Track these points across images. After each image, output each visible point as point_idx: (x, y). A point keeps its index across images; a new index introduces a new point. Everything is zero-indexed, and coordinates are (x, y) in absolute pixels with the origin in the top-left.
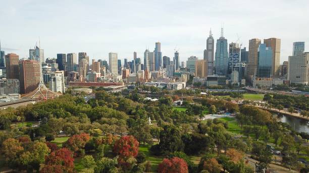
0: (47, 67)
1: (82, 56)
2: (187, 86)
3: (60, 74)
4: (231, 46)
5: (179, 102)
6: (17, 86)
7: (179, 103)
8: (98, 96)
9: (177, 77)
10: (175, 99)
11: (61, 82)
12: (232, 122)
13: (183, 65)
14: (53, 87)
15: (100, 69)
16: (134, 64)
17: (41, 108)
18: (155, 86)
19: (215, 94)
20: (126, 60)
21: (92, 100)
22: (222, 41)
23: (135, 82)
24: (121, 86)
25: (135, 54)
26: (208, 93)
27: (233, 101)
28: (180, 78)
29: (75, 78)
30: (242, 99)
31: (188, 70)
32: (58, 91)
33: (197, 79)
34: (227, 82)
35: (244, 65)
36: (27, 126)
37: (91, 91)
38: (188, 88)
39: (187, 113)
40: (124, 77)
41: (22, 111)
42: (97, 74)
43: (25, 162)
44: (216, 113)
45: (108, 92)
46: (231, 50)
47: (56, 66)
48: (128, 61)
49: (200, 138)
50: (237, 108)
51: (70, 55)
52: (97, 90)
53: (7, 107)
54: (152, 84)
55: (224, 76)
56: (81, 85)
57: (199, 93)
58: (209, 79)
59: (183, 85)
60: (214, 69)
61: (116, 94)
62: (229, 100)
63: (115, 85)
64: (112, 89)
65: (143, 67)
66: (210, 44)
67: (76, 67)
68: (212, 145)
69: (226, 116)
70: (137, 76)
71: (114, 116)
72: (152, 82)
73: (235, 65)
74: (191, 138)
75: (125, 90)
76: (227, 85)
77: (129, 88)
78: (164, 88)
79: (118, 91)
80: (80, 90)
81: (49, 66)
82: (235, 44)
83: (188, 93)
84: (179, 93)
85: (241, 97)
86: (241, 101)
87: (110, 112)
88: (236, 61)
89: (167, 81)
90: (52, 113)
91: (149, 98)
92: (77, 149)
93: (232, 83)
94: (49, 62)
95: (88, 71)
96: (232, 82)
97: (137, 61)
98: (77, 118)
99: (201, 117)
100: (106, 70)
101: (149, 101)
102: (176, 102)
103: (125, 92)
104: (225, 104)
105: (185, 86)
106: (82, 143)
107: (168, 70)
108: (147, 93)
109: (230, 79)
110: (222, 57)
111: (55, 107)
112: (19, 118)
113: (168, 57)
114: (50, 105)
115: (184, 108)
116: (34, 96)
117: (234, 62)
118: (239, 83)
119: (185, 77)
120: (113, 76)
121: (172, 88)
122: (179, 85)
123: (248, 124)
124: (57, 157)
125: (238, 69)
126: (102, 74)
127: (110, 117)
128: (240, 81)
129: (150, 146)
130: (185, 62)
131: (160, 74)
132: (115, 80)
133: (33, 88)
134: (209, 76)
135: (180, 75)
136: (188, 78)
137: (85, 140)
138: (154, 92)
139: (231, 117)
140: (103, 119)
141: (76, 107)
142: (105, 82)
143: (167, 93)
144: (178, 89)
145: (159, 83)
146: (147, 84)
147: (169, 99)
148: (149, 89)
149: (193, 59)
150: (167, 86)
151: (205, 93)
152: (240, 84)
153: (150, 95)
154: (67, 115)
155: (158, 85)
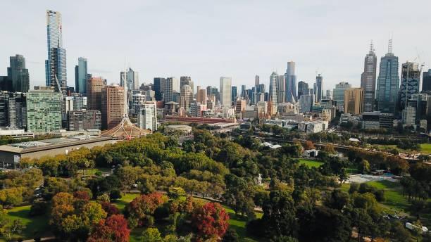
0: (139, 95)
1: (184, 81)
2: (330, 127)
3: (152, 105)
4: (404, 67)
5: (313, 152)
6: (99, 119)
7: (312, 154)
8: (197, 137)
9: (316, 113)
10: (306, 147)
11: (152, 116)
12: (393, 189)
13: (328, 95)
14: (141, 122)
15: (207, 99)
16: (255, 93)
17: (118, 151)
18: (281, 126)
19: (372, 142)
20: (243, 87)
21: (189, 142)
22: (390, 61)
23: (252, 119)
24: (232, 124)
25: (257, 78)
26: (363, 140)
27: (403, 155)
28: (320, 114)
29: (173, 110)
30: (418, 151)
31: (335, 103)
32: (147, 128)
33: (347, 117)
34: (395, 123)
35: (426, 97)
36: (96, 174)
37: (189, 129)
38: (331, 131)
39: (320, 171)
40: (238, 110)
41: (94, 154)
42: (202, 106)
43: (68, 229)
44: (369, 173)
45: (211, 131)
46: (404, 74)
47: (152, 93)
48: (247, 89)
49: (329, 214)
50: (406, 167)
51: (170, 80)
52: (199, 128)
53: (80, 146)
54: (276, 123)
55: (391, 115)
56: (181, 120)
57: (347, 139)
58: (366, 118)
59: (324, 125)
60: (376, 102)
61: (223, 135)
62: (395, 153)
63: (224, 121)
64: (219, 128)
65: (268, 97)
66: (369, 64)
67: (176, 96)
68: (346, 229)
69: (385, 178)
70: (256, 110)
71: (208, 169)
72: (277, 119)
73: (410, 98)
74: (315, 213)
75: (237, 130)
76: (395, 128)
77: (242, 126)
78: (293, 129)
79: (227, 130)
80: (176, 127)
81: (143, 94)
82: (412, 65)
83: (329, 138)
84: (315, 137)
85: (417, 149)
86: (415, 156)
87: (204, 162)
88: (411, 91)
89: (299, 118)
90: (128, 159)
91: (267, 144)
92: (143, 215)
93: (404, 126)
94: (144, 88)
95: (191, 101)
96: (403, 123)
97: (260, 88)
98: (158, 169)
99: (343, 177)
100: (217, 101)
101: (268, 147)
102: (308, 151)
103: (235, 133)
104: (385, 159)
105: (326, 127)
106: (150, 207)
107: (303, 102)
108: (266, 136)
109: (400, 118)
110: (388, 85)
111: (135, 151)
112: (87, 163)
113: (306, 82)
114: (129, 147)
115: (319, 161)
116: (116, 133)
117: (408, 93)
118: (415, 126)
119: (328, 114)
120: (223, 108)
121: (306, 128)
122: (316, 126)
123: (420, 197)
124: (105, 227)
125: (414, 104)
126: (210, 106)
127: (203, 169)
128: (417, 122)
129: (250, 220)
130: (332, 90)
131: (290, 107)
132: (225, 115)
133: (116, 122)
134: (366, 113)
135: (320, 110)
136: (332, 115)
137: (156, 202)
138: (277, 134)
139: (394, 180)
140: (193, 172)
141: (162, 152)
142: (211, 118)
143: (298, 137)
144: (315, 132)
145: (287, 121)
146: (269, 122)
147: (297, 147)
148: (271, 129)
149: (343, 86)
150: (299, 127)
151: (356, 140)
152: (418, 127)
153: (271, 138)
154: (147, 163)
155: (285, 124)
